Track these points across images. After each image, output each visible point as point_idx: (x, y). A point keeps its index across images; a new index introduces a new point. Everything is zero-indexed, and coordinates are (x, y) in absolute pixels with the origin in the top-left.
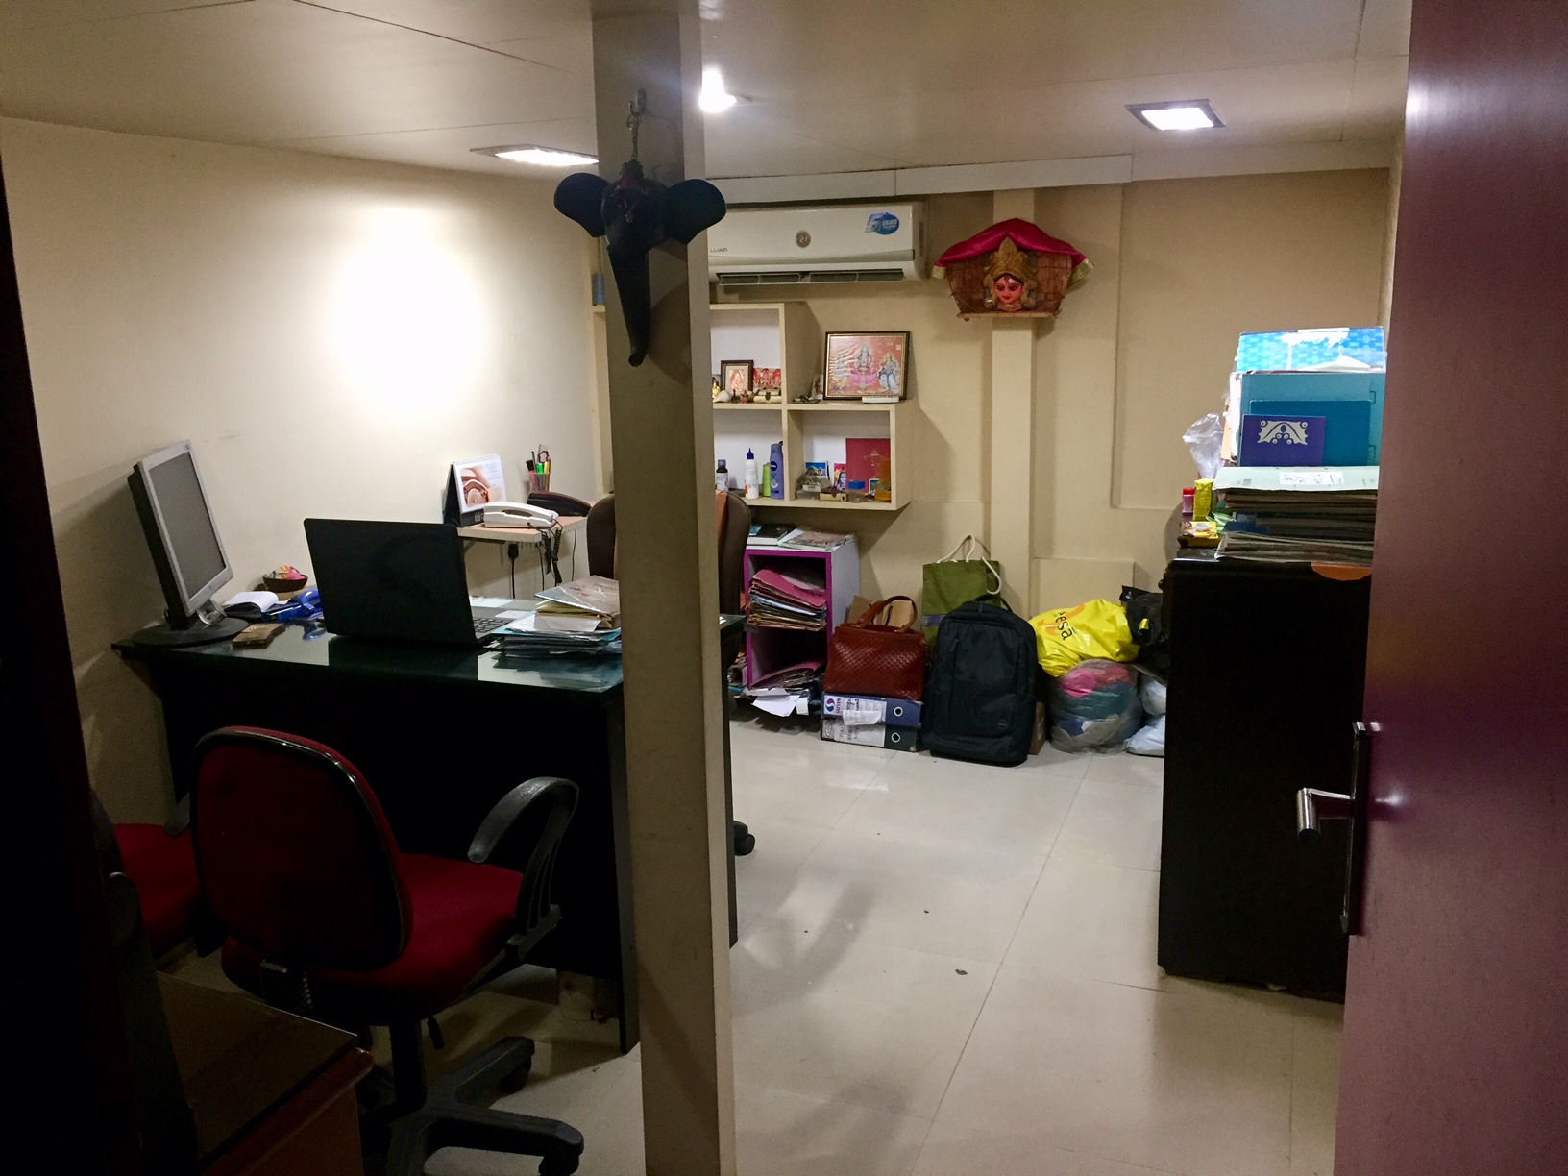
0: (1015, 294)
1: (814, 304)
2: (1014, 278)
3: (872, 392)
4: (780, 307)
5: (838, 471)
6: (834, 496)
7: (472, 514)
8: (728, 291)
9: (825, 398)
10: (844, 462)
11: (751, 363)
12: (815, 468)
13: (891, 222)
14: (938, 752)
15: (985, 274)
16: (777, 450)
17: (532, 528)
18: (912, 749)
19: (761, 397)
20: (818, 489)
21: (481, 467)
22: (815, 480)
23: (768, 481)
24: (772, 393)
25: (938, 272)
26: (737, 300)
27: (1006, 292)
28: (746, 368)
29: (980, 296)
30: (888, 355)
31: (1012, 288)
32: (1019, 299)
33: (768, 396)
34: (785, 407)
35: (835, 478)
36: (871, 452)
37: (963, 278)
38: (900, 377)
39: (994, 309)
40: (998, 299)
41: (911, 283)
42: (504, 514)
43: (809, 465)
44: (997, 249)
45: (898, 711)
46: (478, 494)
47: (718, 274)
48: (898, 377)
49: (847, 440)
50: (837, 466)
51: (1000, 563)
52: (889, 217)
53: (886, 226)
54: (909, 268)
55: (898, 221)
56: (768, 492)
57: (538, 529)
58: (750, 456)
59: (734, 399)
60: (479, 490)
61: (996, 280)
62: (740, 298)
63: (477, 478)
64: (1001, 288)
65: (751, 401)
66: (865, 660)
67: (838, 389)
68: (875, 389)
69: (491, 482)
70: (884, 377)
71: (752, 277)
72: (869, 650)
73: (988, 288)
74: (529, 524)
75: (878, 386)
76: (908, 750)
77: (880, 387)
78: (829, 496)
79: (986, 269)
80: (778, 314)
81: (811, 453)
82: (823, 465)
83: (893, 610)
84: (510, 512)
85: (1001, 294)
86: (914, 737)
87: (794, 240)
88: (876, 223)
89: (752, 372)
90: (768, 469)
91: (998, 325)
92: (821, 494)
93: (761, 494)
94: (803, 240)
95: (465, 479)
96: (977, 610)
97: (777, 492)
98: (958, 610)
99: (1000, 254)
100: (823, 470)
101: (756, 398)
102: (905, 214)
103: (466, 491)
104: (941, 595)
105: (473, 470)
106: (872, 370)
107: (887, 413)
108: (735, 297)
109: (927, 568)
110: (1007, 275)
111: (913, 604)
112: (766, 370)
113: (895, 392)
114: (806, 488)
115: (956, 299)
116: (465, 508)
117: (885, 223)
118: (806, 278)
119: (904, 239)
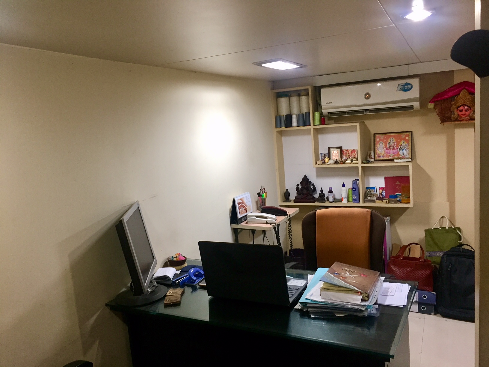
0: (467, 113)
1: (368, 123)
2: (467, 106)
3: (396, 157)
4: (358, 124)
5: (381, 190)
6: (382, 201)
7: (241, 218)
8: (329, 119)
9: (375, 160)
10: (384, 186)
11: (341, 148)
12: (370, 189)
13: (409, 86)
14: (445, 315)
15: (451, 105)
16: (355, 182)
17: (268, 223)
18: (432, 314)
19: (349, 161)
20: (375, 198)
21: (244, 197)
22: (371, 194)
23: (350, 196)
24: (353, 160)
25: (431, 106)
26: (333, 123)
27: (464, 112)
28: (339, 150)
29: (449, 114)
30: (402, 141)
31: (466, 110)
32: (469, 115)
33: (352, 161)
34: (360, 165)
35: (380, 193)
36: (396, 182)
37: (441, 108)
38: (409, 151)
39: (456, 120)
40: (459, 115)
41: (417, 111)
42: (255, 218)
43: (367, 188)
44: (459, 94)
45: (425, 297)
46: (243, 209)
47: (328, 113)
48: (407, 150)
49: (385, 177)
50: (380, 188)
51: (461, 228)
52: (407, 84)
53: (406, 88)
54: (416, 105)
55: (412, 85)
56: (351, 200)
57: (271, 224)
58: (344, 186)
59: (336, 163)
60: (244, 208)
61: (458, 108)
62: (335, 122)
63: (242, 203)
64: (461, 111)
65: (344, 163)
66: (407, 273)
67: (380, 156)
68: (397, 156)
69: (247, 204)
70: (401, 151)
71: (343, 113)
72: (409, 269)
73: (453, 111)
74: (266, 222)
75: (398, 154)
76: (430, 314)
77: (400, 155)
78: (380, 201)
79: (452, 103)
80: (357, 128)
81: (369, 183)
82: (374, 188)
83: (411, 249)
84: (258, 217)
85: (460, 113)
86: (433, 308)
87: (363, 96)
88: (401, 87)
89: (342, 151)
90: (350, 190)
91: (456, 126)
92: (376, 201)
93: (348, 201)
94: (367, 96)
95: (239, 204)
96: (460, 252)
97: (356, 200)
98: (449, 251)
99: (461, 95)
100: (374, 190)
101: (346, 162)
102: (415, 82)
103: (239, 209)
104: (436, 244)
105: (241, 199)
106: (396, 148)
107: (408, 166)
108: (333, 121)
109: (425, 231)
110: (464, 105)
111: (421, 248)
112: (348, 150)
113: (407, 157)
114: (369, 198)
115: (439, 117)
116: (239, 216)
117: (406, 87)
118: (367, 112)
119: (415, 93)
